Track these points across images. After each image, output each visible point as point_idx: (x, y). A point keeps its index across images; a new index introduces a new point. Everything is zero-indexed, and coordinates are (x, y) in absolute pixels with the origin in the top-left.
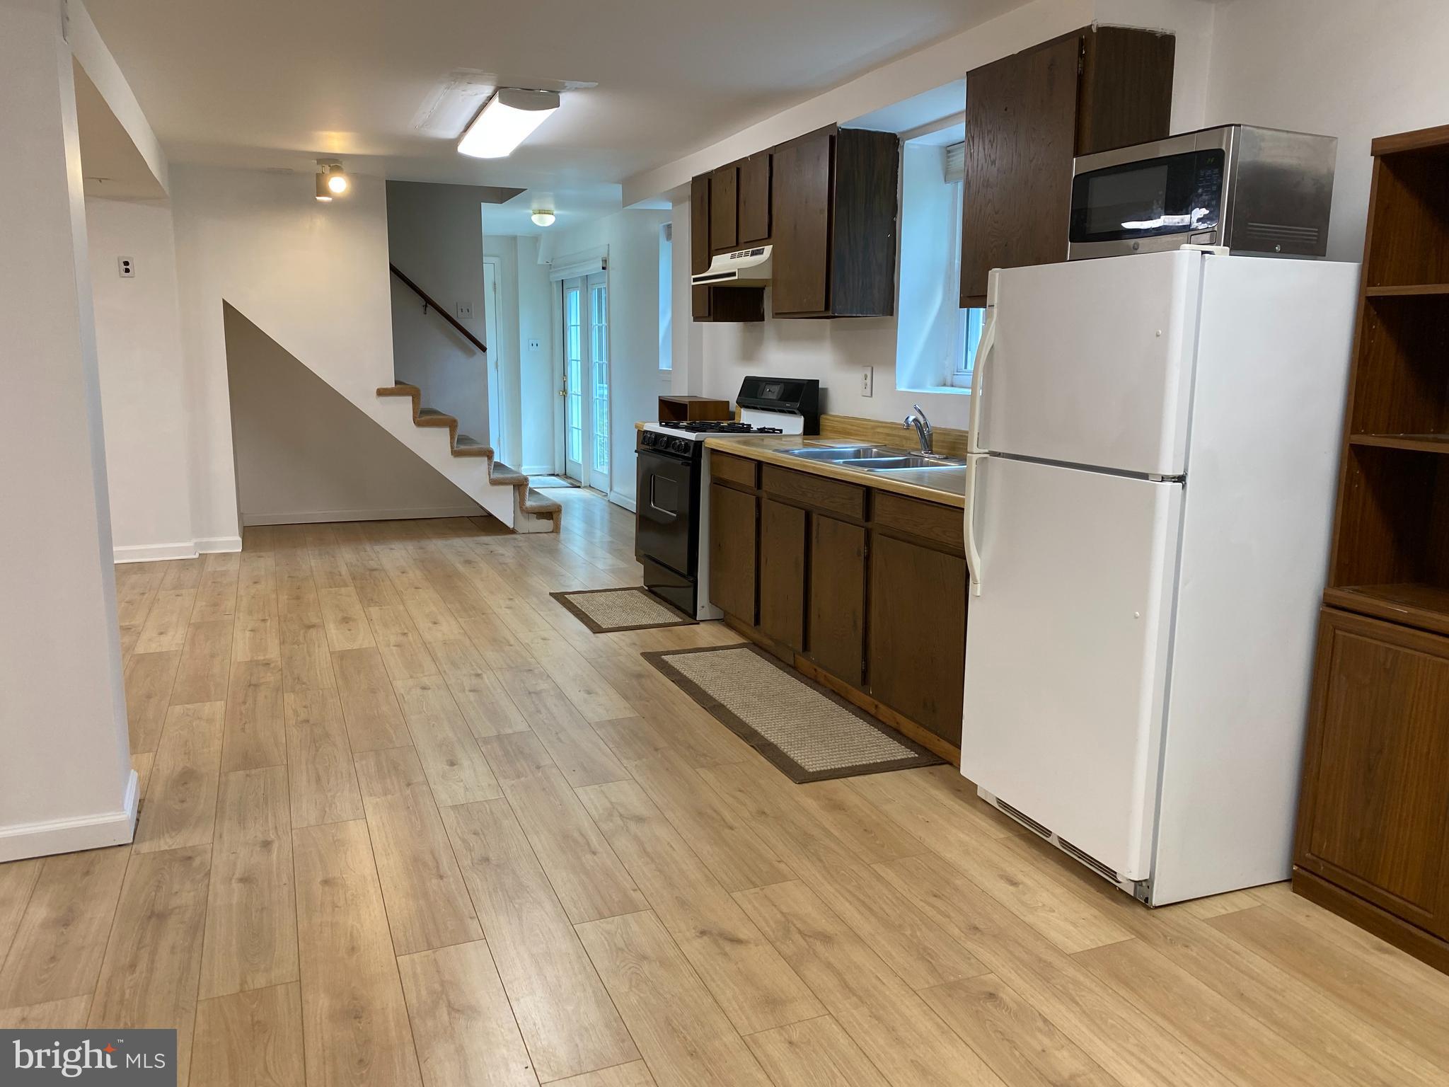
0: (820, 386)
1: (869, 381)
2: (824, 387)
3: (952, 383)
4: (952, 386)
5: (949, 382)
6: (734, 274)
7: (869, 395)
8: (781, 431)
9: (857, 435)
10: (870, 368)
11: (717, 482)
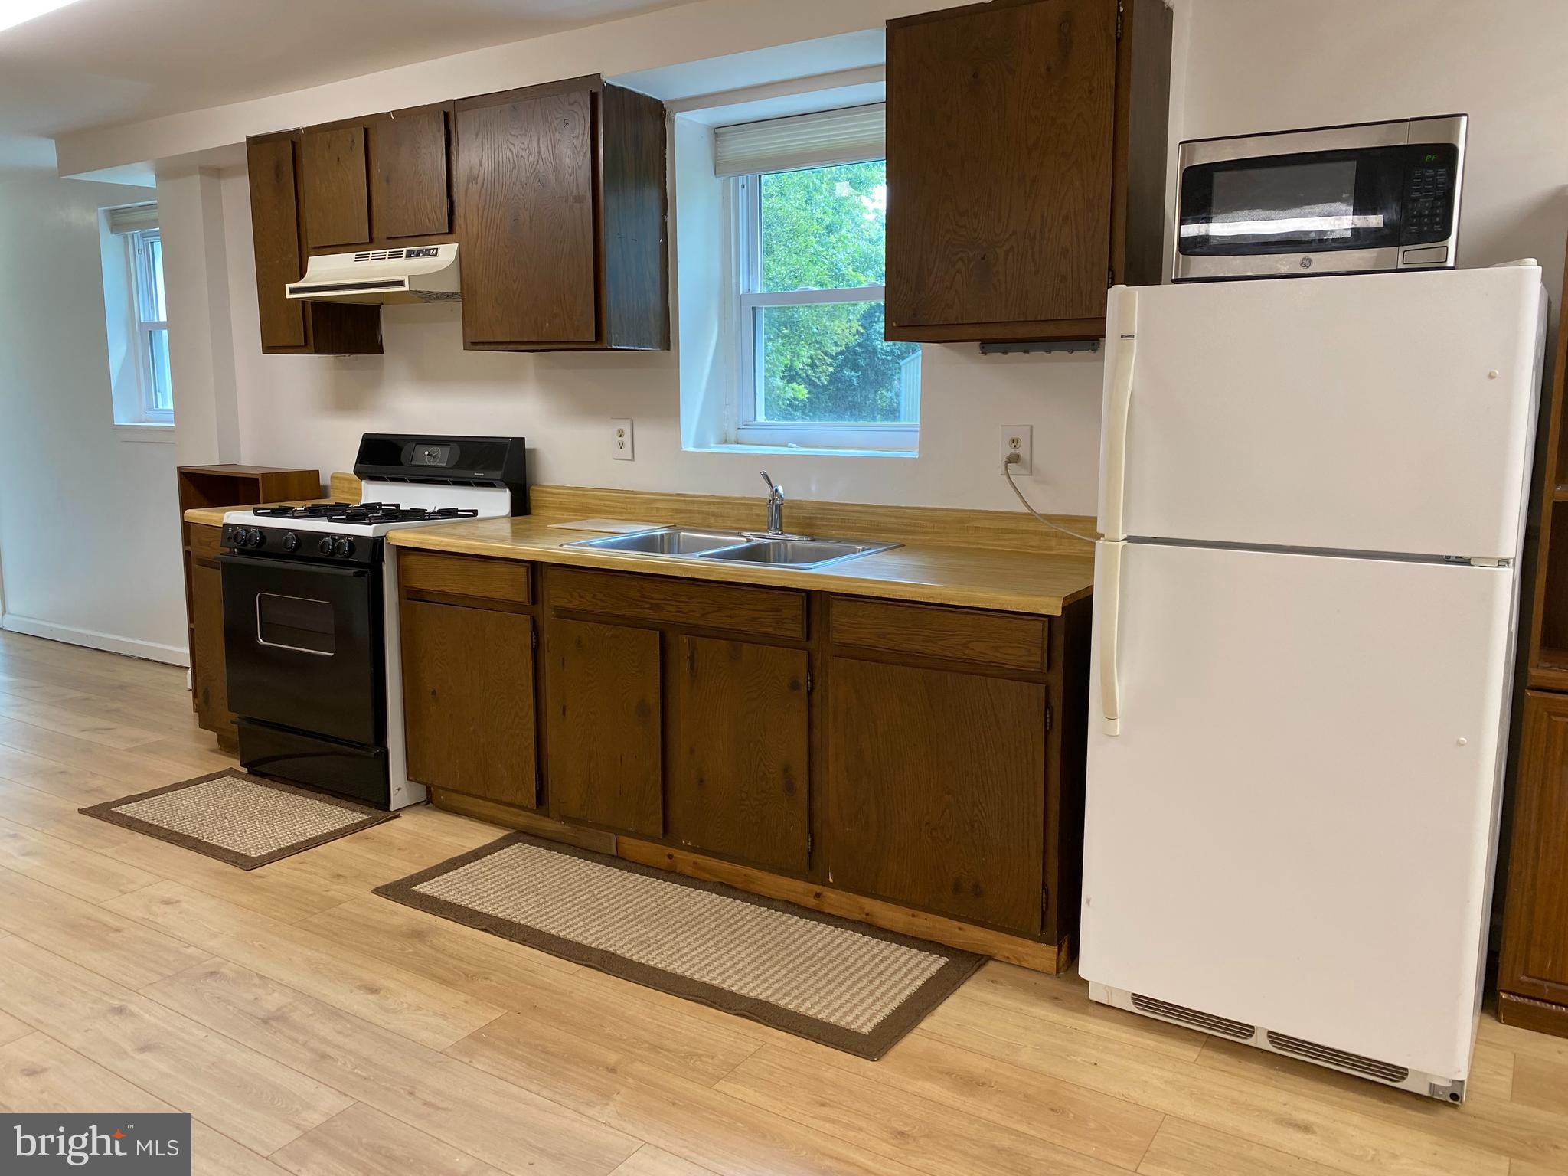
0: (526, 447)
1: (627, 438)
2: (532, 447)
3: (737, 439)
4: (738, 443)
5: (733, 439)
6: (401, 283)
7: (630, 457)
8: (475, 512)
9: (611, 512)
10: (629, 421)
11: (410, 596)
